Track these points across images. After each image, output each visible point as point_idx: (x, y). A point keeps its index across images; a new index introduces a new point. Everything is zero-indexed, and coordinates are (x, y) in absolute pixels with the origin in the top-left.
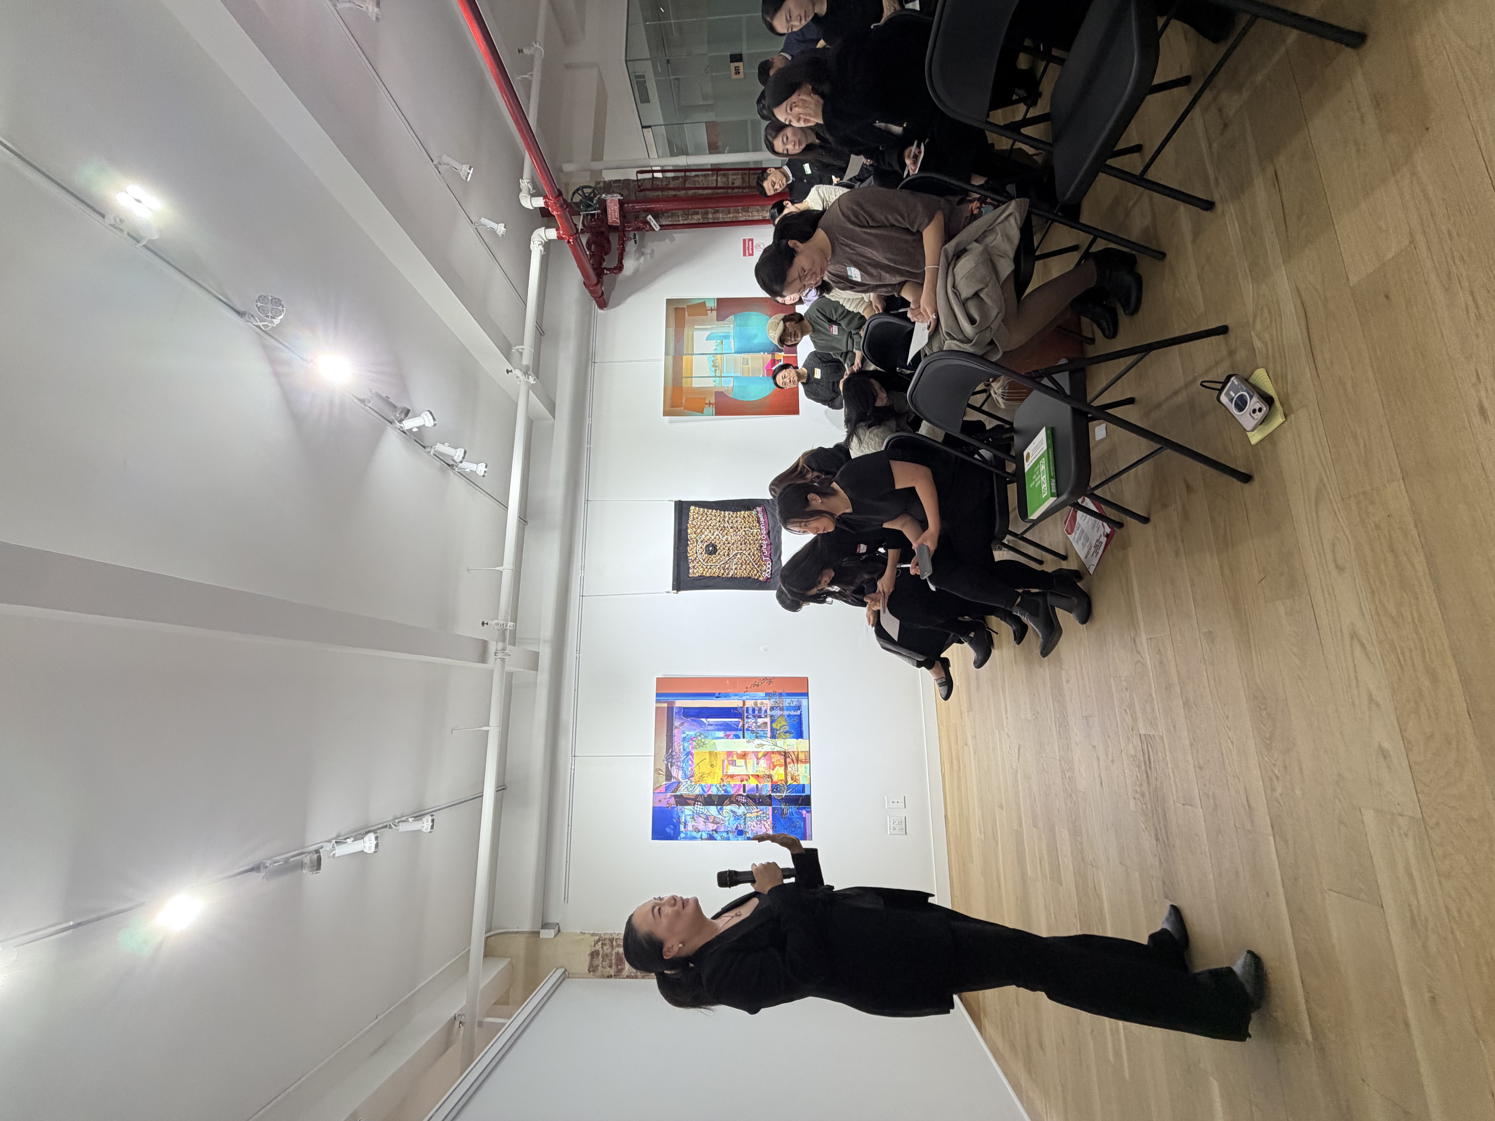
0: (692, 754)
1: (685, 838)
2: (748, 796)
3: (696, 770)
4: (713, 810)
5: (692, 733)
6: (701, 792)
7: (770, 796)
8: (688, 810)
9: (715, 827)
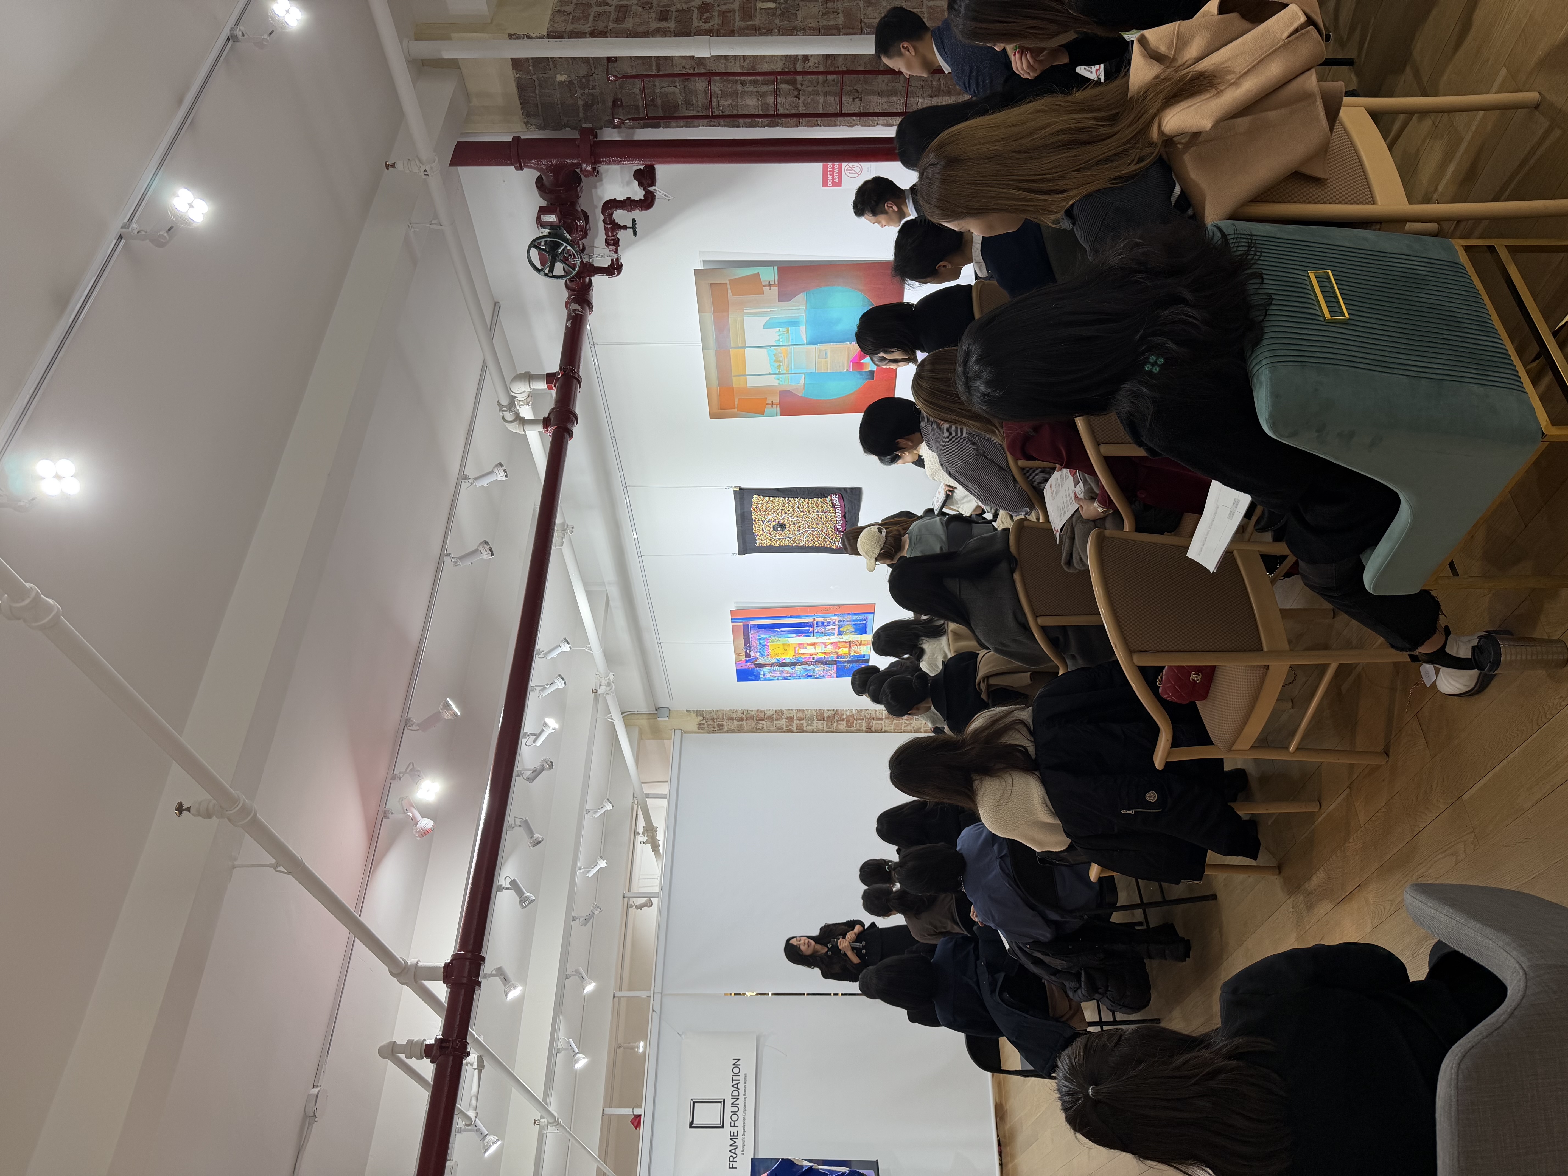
0: (768, 646)
1: (765, 680)
2: (816, 661)
3: (772, 653)
4: (787, 668)
5: (767, 636)
6: (777, 661)
7: (835, 661)
8: (765, 669)
9: (789, 675)
